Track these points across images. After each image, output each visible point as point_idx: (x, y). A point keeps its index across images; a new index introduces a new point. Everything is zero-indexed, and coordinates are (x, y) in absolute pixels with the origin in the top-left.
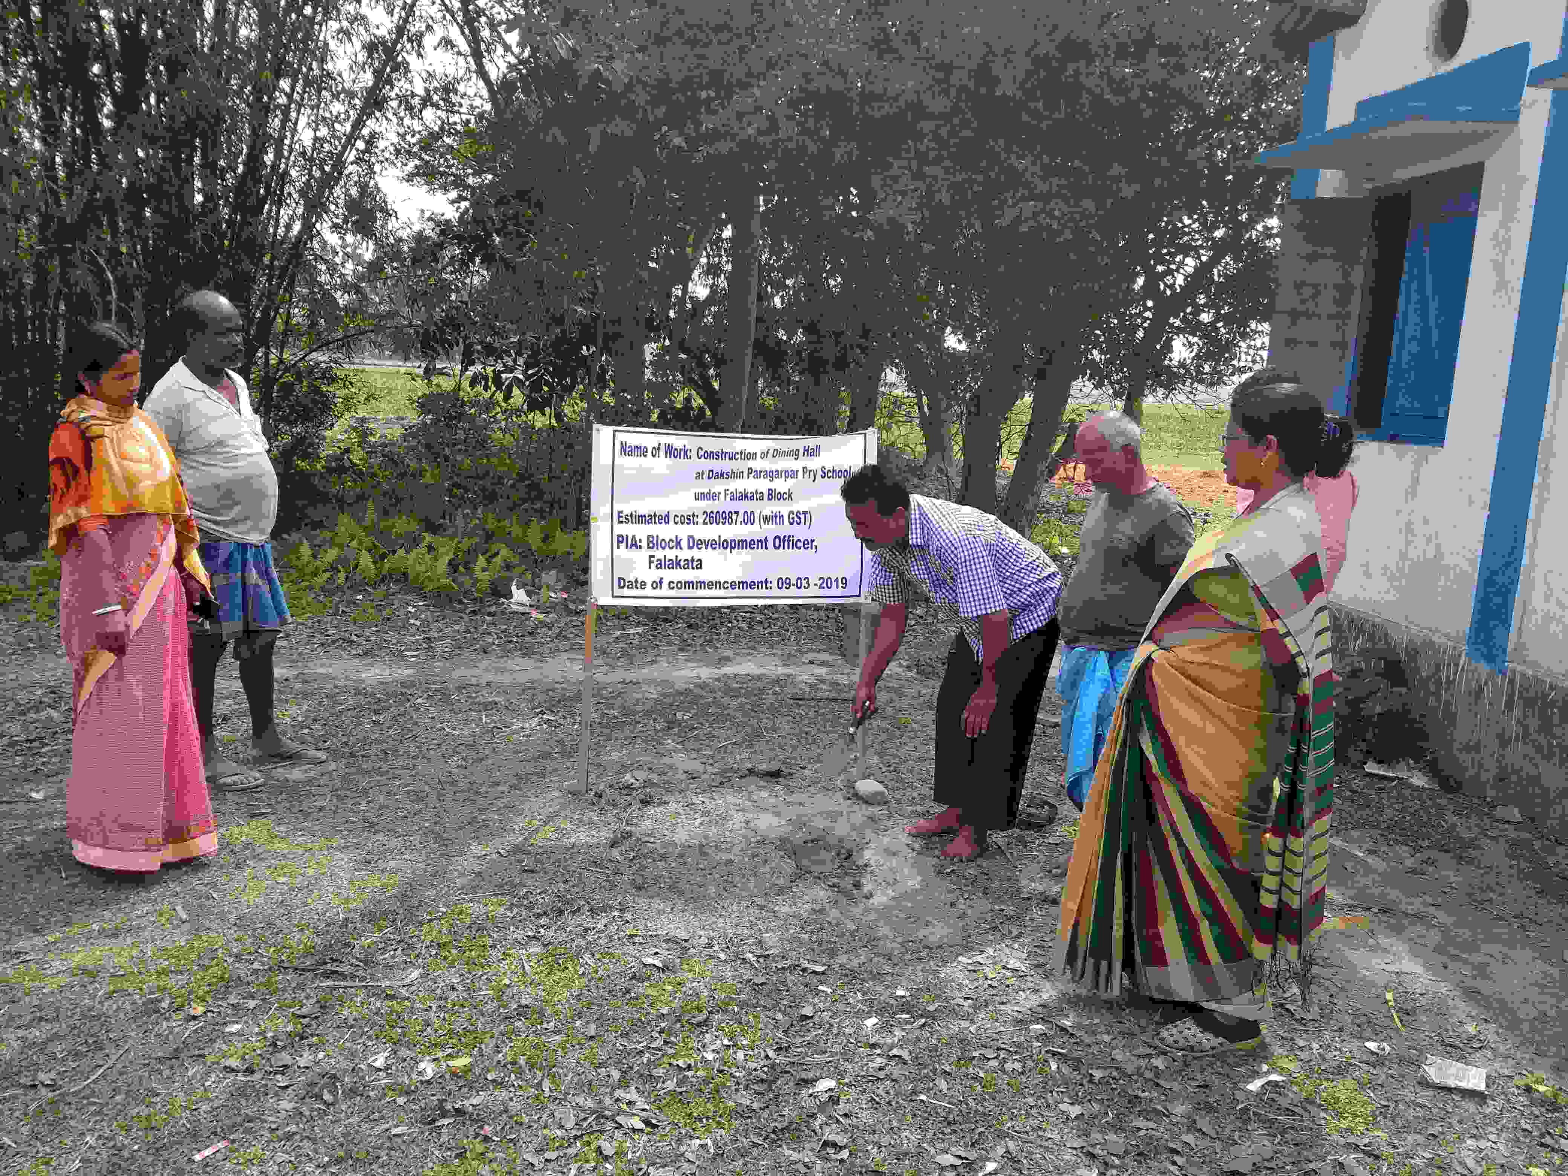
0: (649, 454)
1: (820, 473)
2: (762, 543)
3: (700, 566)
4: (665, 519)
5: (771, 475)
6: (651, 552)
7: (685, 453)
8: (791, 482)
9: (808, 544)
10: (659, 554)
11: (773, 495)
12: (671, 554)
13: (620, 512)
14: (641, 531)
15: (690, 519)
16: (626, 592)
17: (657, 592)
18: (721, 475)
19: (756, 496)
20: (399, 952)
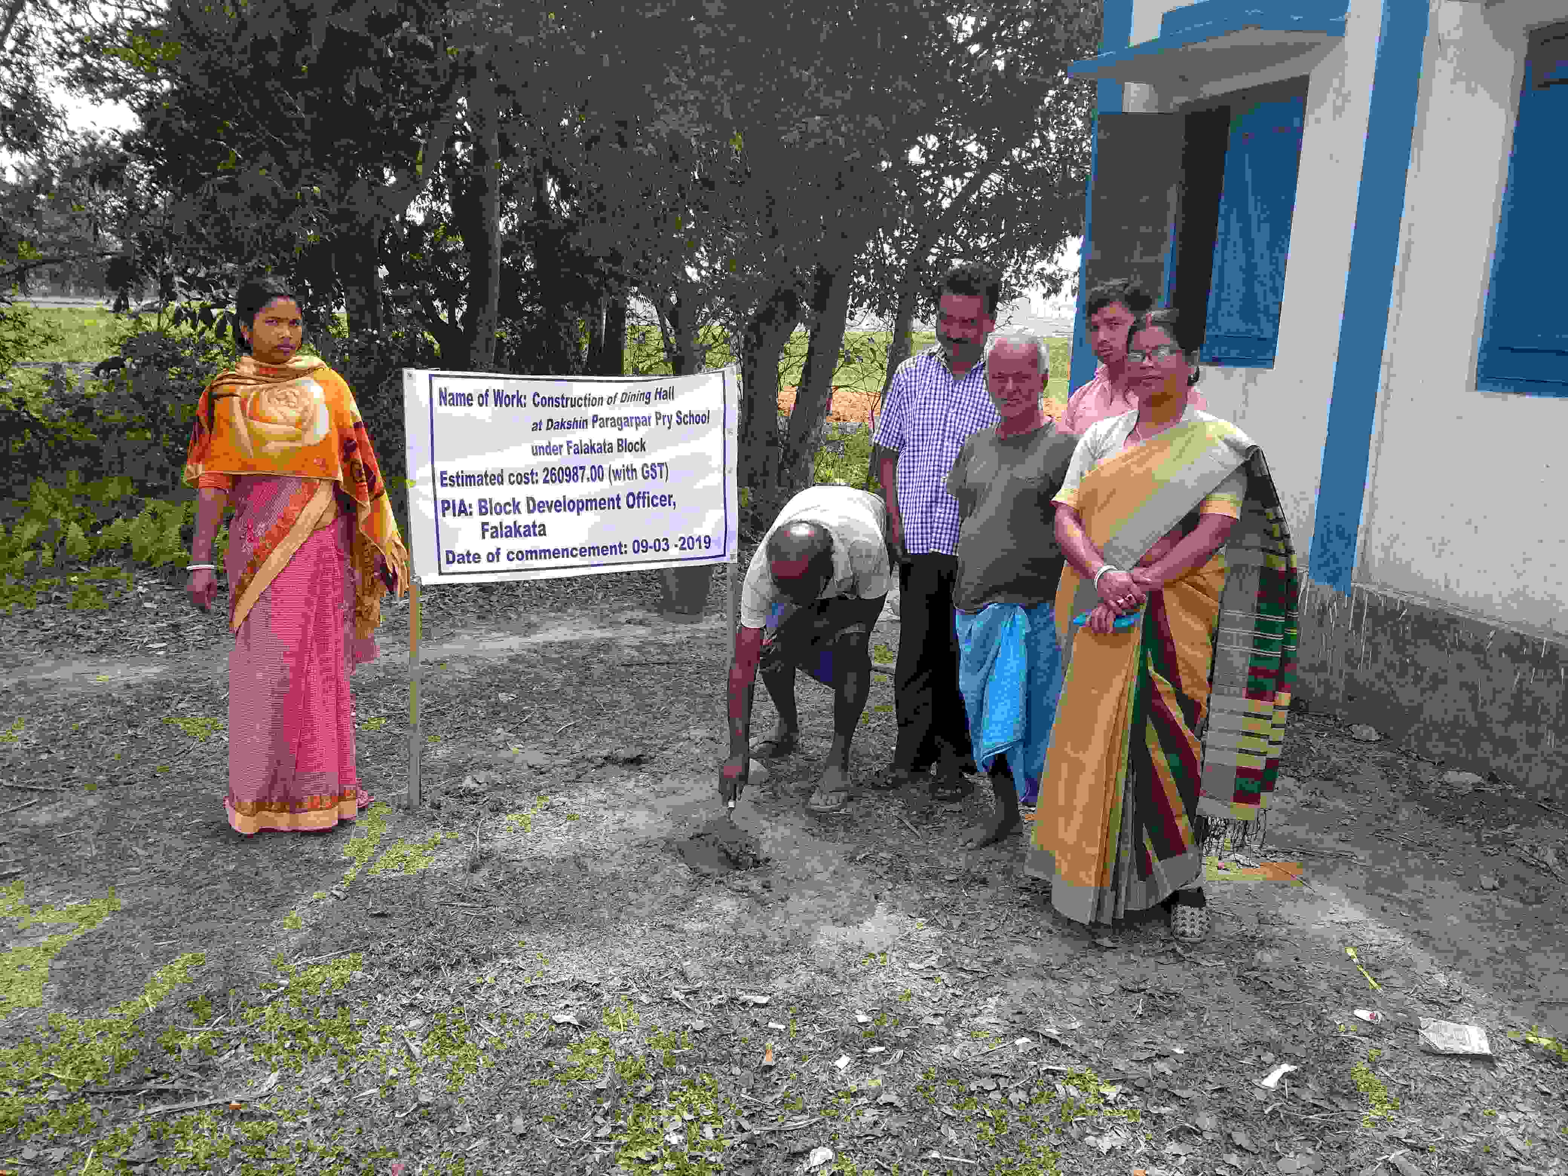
0: (475, 402)
1: (675, 418)
2: (614, 502)
3: (543, 533)
4: (497, 479)
5: (620, 423)
6: (485, 519)
7: (518, 400)
8: (643, 430)
9: (666, 500)
10: (493, 520)
11: (624, 446)
12: (508, 520)
13: (442, 473)
14: (471, 495)
15: (526, 478)
16: (456, 567)
17: (494, 566)
18: (561, 425)
19: (605, 448)
20: (242, 1049)
